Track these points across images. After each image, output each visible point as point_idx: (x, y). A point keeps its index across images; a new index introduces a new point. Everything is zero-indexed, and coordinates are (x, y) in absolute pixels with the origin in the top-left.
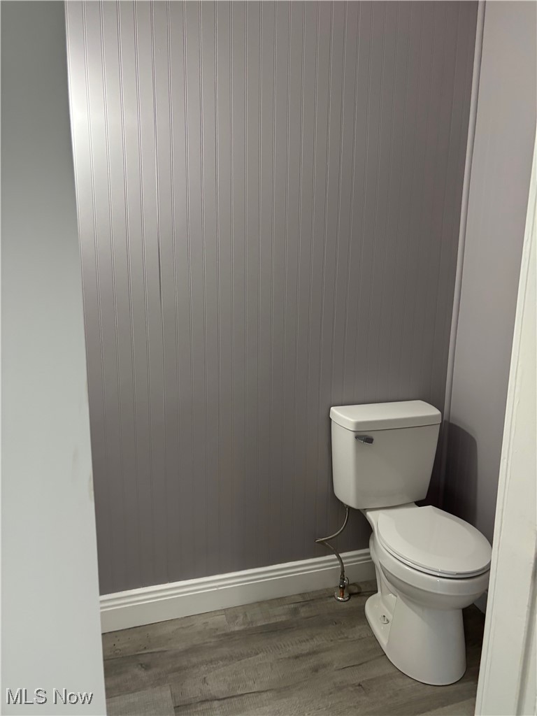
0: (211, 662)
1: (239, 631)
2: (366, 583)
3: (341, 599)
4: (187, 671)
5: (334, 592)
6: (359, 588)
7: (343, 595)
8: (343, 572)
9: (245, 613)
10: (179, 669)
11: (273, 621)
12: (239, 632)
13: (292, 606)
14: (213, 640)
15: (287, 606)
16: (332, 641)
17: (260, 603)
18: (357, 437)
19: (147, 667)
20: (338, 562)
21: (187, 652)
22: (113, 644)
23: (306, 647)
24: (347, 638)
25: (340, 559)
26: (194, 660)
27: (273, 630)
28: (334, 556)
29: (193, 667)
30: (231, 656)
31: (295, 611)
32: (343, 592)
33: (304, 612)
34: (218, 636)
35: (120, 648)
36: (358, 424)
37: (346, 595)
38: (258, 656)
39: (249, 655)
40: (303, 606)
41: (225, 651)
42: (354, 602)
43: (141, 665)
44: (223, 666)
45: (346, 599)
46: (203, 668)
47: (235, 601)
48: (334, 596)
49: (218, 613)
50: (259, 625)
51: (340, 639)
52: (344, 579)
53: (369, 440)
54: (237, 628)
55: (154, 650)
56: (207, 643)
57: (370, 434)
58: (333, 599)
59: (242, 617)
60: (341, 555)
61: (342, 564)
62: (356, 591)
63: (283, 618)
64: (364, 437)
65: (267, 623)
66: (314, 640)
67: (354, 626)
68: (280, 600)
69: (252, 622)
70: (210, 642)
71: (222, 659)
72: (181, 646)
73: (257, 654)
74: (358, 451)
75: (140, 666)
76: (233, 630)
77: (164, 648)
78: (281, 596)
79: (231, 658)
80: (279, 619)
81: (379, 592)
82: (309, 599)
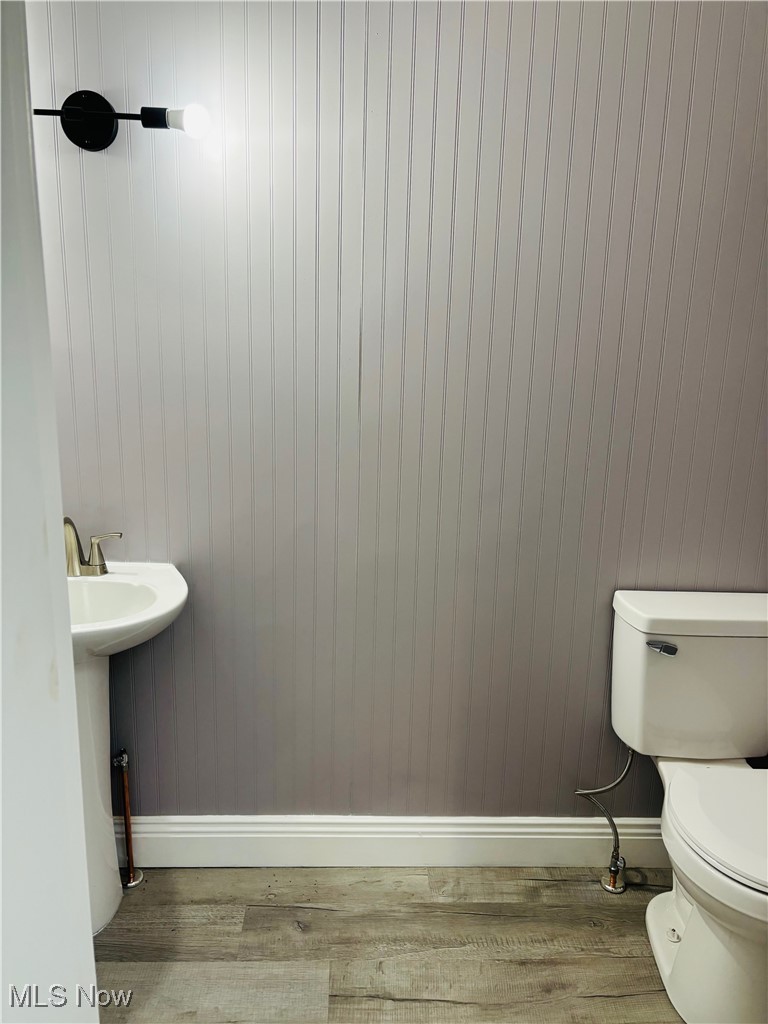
0: (395, 940)
1: (443, 904)
2: (657, 871)
3: (610, 888)
4: (358, 947)
5: (602, 876)
6: (645, 877)
7: (615, 882)
8: (616, 848)
9: (458, 879)
10: (347, 942)
11: (497, 900)
12: (442, 906)
13: (531, 883)
14: (403, 909)
15: (523, 882)
16: (583, 950)
17: (483, 869)
18: (648, 643)
19: (305, 928)
20: (610, 830)
21: (364, 918)
22: (268, 884)
23: (539, 952)
24: (608, 950)
25: (613, 825)
26: (372, 933)
27: (494, 913)
28: (604, 820)
29: (369, 942)
30: (425, 939)
31: (534, 892)
32: (615, 878)
33: (547, 897)
34: (414, 905)
35: (275, 892)
36: (654, 623)
37: (620, 884)
38: (463, 948)
39: (450, 944)
40: (548, 887)
41: (418, 929)
42: (631, 898)
43: (299, 922)
44: (412, 950)
45: (619, 890)
46: (382, 947)
47: (446, 859)
48: (600, 882)
49: (419, 871)
50: (476, 901)
51: (596, 950)
52: (617, 859)
53: (671, 650)
54: (441, 900)
55: (320, 906)
56: (394, 911)
57: (672, 641)
58: (597, 887)
59: (452, 885)
60: (617, 821)
61: (616, 834)
62: (638, 880)
63: (514, 900)
64: (662, 645)
65: (487, 901)
66: (556, 943)
67: (624, 936)
68: (514, 871)
69: (465, 894)
70: (400, 911)
71: (410, 940)
72: (358, 909)
73: (465, 945)
74: (650, 663)
75: (296, 924)
76: (435, 900)
77: (334, 907)
78: (517, 865)
79: (424, 942)
80: (507, 899)
81: (674, 890)
82: (561, 879)
